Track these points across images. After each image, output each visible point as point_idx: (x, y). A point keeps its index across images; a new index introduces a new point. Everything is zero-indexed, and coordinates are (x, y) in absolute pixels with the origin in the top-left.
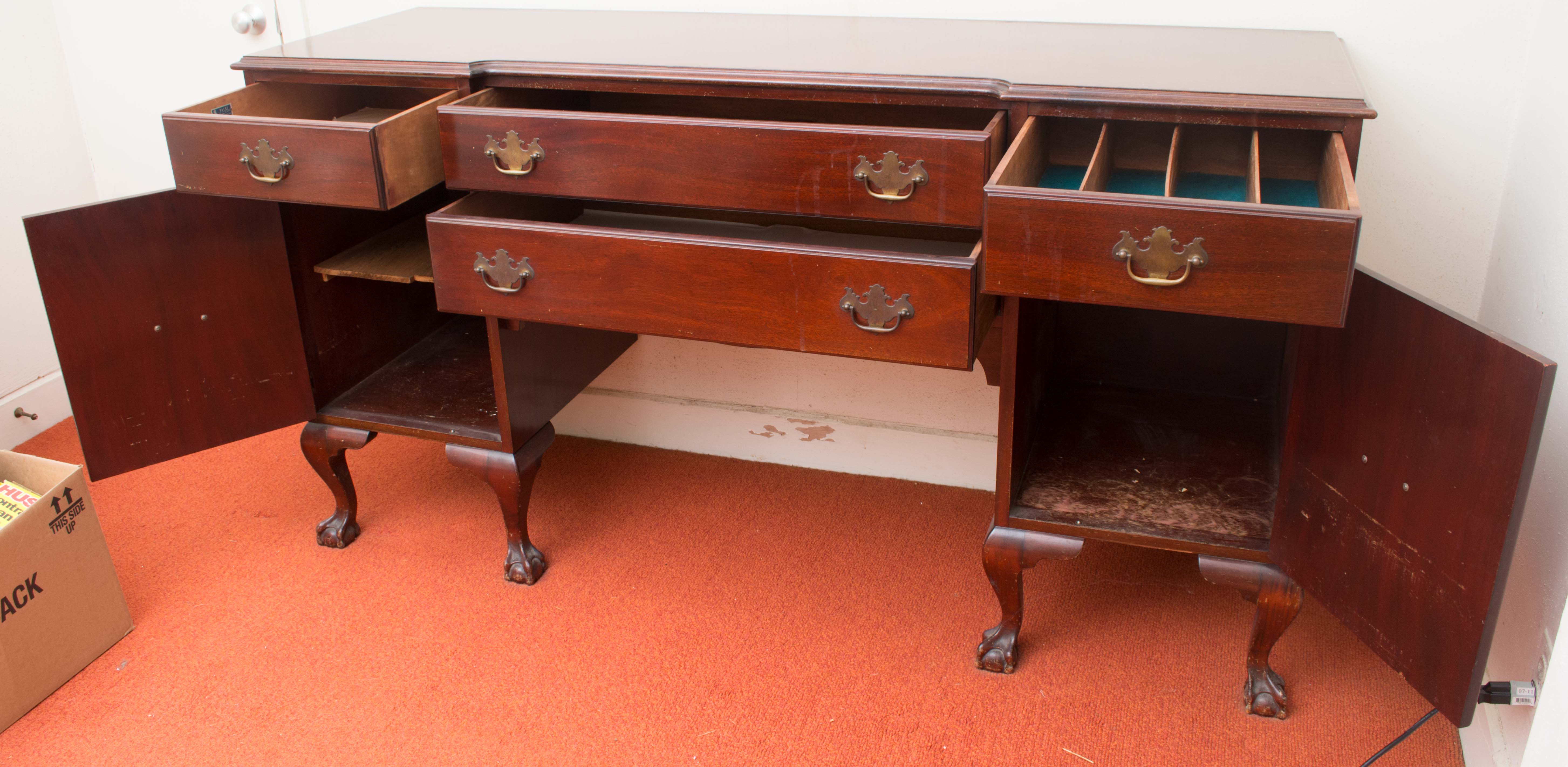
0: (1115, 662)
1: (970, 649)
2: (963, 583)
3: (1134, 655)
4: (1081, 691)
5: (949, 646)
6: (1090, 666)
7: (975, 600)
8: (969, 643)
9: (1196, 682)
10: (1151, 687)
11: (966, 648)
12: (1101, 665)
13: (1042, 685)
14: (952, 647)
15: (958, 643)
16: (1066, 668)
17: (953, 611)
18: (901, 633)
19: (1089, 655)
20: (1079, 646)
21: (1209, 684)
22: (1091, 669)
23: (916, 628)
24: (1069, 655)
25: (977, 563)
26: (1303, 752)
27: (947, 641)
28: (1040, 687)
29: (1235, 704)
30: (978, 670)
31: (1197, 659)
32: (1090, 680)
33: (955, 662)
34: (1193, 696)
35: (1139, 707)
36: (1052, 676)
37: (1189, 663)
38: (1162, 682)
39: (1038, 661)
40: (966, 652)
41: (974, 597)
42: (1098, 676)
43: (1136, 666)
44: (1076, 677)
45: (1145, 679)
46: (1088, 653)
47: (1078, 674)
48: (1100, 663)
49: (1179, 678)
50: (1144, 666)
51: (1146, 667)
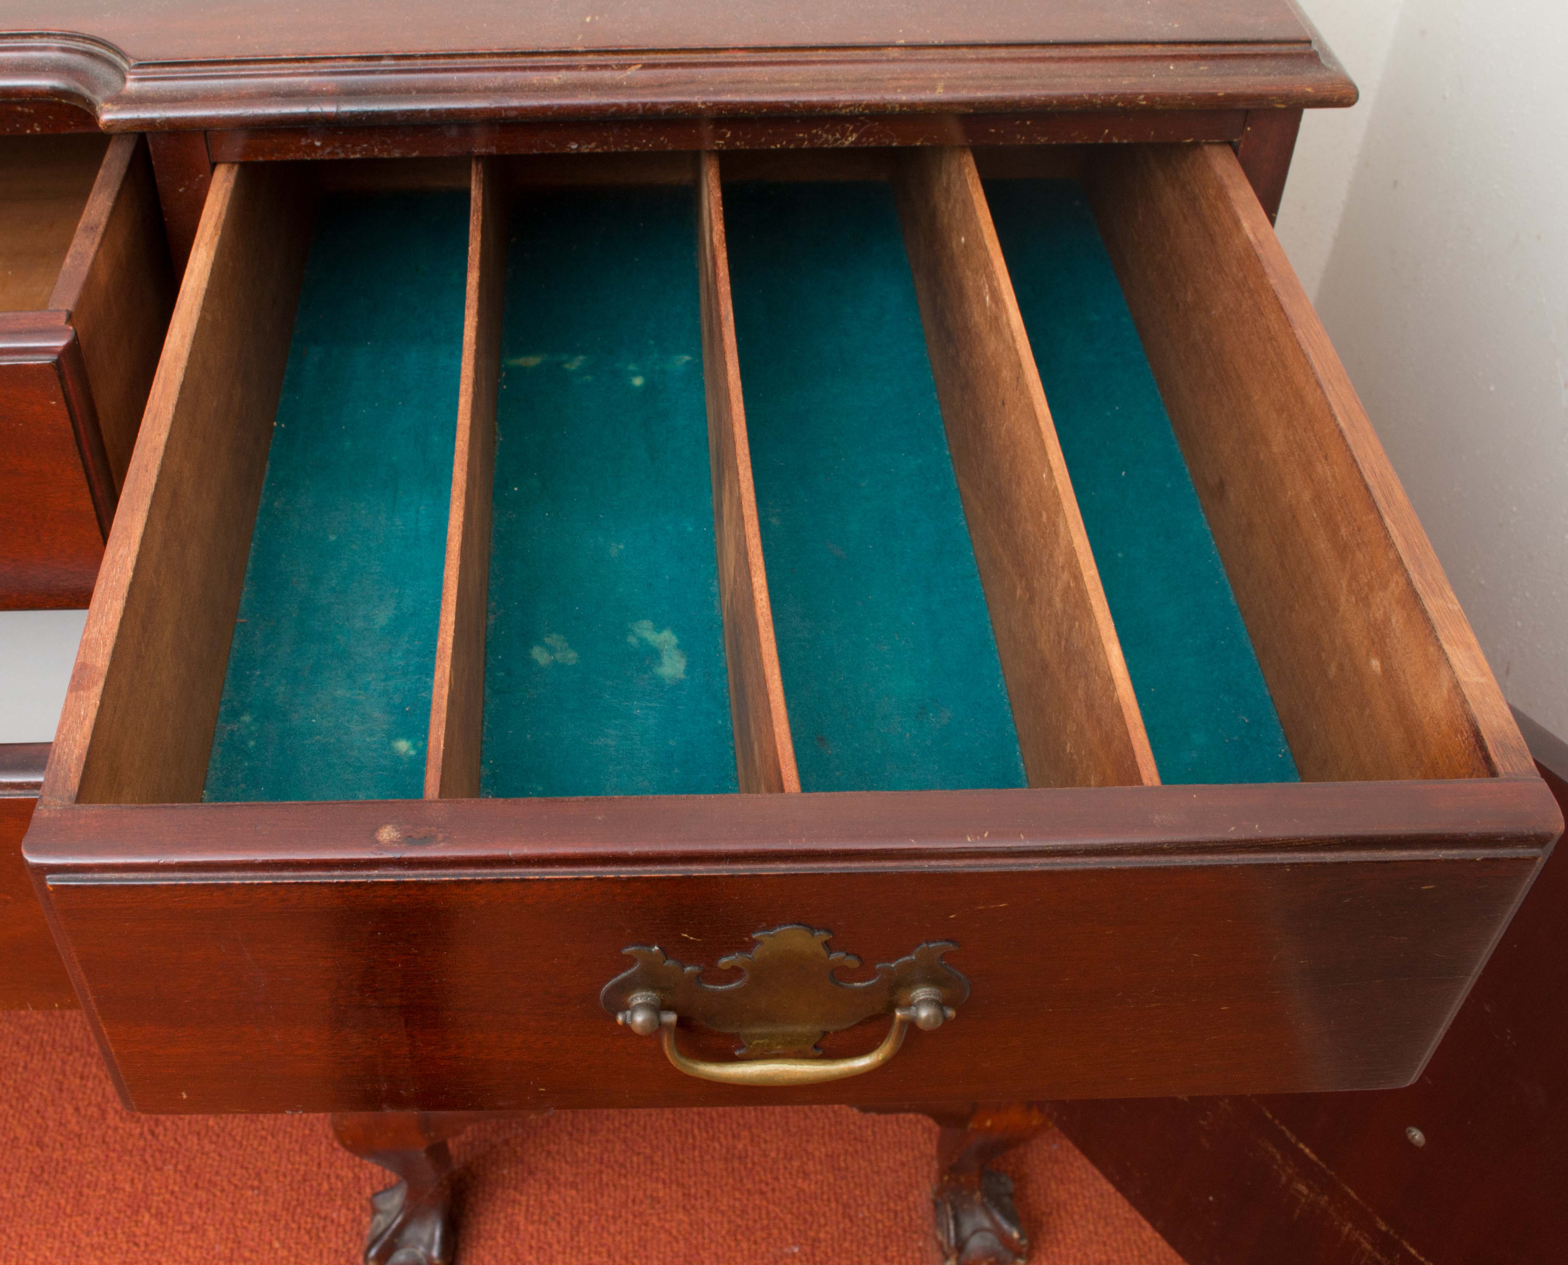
0: (660, 1186)
1: (348, 1228)
3: (697, 1153)
5: (303, 1231)
6: (610, 1213)
8: (344, 1211)
9: (833, 1205)
10: (744, 1245)
11: (340, 1230)
12: (634, 1201)
14: (308, 1232)
15: (320, 1217)
16: (561, 1235)
18: (191, 1214)
19: (605, 1178)
20: (580, 1155)
21: (860, 1202)
22: (615, 1223)
23: (222, 1191)
24: (563, 1189)
27: (296, 1218)
29: (920, 1249)
31: (823, 1128)
34: (833, 1250)
37: (810, 1148)
38: (765, 1222)
39: (501, 1229)
40: (340, 1242)
42: (633, 1242)
43: (705, 1187)
44: (586, 1258)
45: (730, 1222)
46: (601, 1172)
47: (590, 1245)
48: (631, 1197)
49: (799, 1200)
50: (723, 1183)
51: (726, 1185)
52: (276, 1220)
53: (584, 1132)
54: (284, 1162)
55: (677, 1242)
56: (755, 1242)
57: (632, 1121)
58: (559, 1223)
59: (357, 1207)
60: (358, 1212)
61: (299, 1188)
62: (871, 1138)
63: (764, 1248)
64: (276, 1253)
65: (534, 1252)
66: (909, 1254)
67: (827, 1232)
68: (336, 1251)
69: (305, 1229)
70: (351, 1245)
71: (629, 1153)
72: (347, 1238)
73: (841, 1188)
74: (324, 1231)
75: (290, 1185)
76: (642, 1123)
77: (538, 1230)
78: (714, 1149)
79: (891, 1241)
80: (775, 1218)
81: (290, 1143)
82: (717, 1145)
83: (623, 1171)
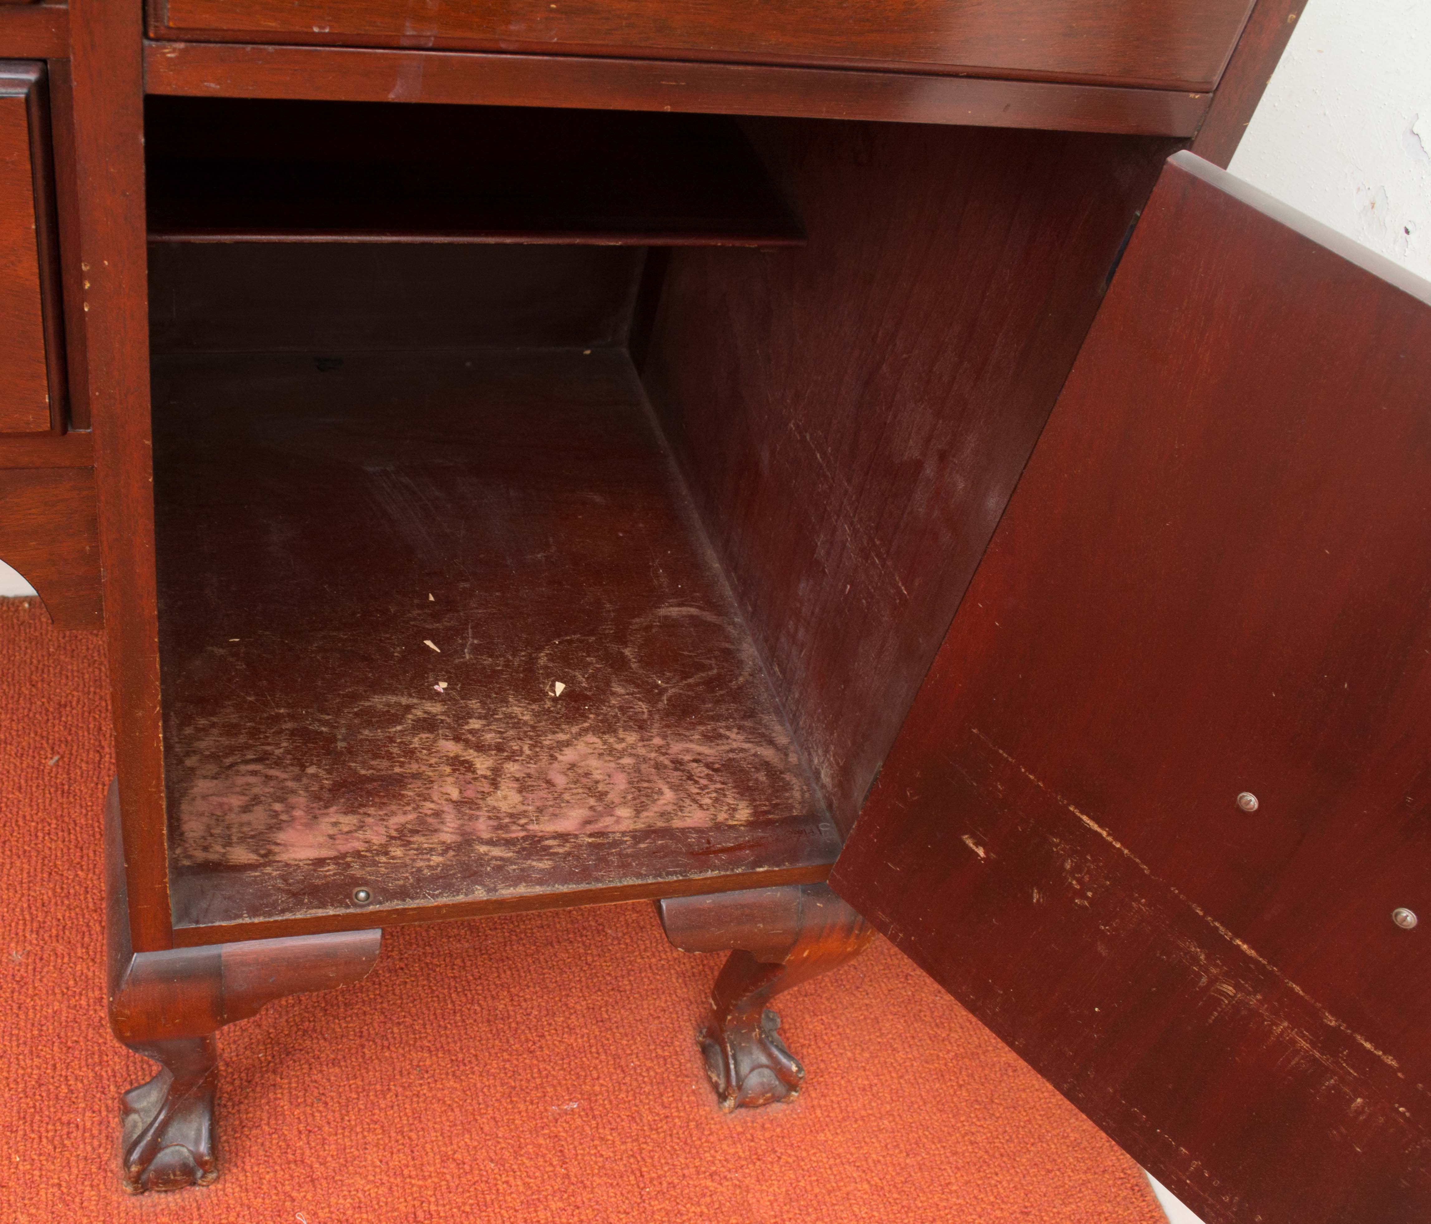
0: (426, 1055)
1: (95, 1132)
2: (22, 911)
3: (458, 1018)
4: (385, 1179)
5: (44, 1140)
6: (378, 1087)
7: (66, 960)
8: (88, 1114)
9: (603, 1057)
10: (522, 1106)
11: (87, 1135)
12: (401, 1073)
13: (294, 1194)
14: (51, 1141)
15: (62, 1124)
16: (330, 1116)
17: (22, 1016)
19: (367, 1052)
20: (338, 1030)
21: (629, 1051)
22: (385, 1098)
24: (325, 1068)
25: (40, 834)
26: (859, 1186)
27: (36, 1128)
28: (293, 1200)
29: (694, 1092)
30: (133, 1199)
31: (580, 981)
32: (393, 1134)
33: (73, 1191)
34: (611, 1102)
35: (519, 1183)
36: (308, 1152)
37: (571, 1002)
38: (538, 1081)
39: (265, 1116)
40: (89, 1148)
41: (60, 948)
42: (406, 1114)
43: (472, 1051)
44: (360, 1136)
45: (502, 1085)
46: (363, 1046)
47: (361, 1123)
48: (398, 1069)
49: (568, 1055)
50: (490, 1045)
51: (493, 1047)
52: (12, 1132)
53: (339, 1007)
54: (14, 1067)
55: (452, 1110)
56: (532, 1103)
57: (388, 991)
58: (326, 1103)
59: (103, 1109)
60: (104, 1114)
61: (34, 1094)
62: (628, 987)
63: (541, 1108)
64: (17, 1168)
65: (303, 1136)
66: (685, 1098)
67: (602, 1085)
68: (86, 1158)
69: (47, 1137)
70: (101, 1150)
71: (389, 1025)
72: (96, 1143)
73: (608, 1039)
74: (69, 1138)
75: (24, 1091)
76: (397, 992)
77: (304, 1113)
78: (475, 1013)
79: (666, 1088)
80: (547, 1076)
81: (18, 1046)
82: (477, 1007)
83: (386, 1043)
